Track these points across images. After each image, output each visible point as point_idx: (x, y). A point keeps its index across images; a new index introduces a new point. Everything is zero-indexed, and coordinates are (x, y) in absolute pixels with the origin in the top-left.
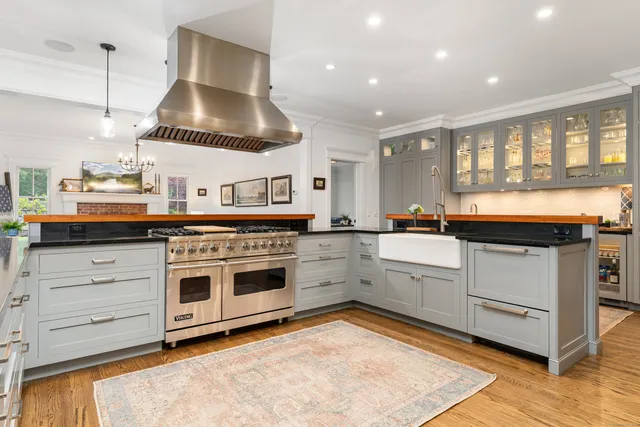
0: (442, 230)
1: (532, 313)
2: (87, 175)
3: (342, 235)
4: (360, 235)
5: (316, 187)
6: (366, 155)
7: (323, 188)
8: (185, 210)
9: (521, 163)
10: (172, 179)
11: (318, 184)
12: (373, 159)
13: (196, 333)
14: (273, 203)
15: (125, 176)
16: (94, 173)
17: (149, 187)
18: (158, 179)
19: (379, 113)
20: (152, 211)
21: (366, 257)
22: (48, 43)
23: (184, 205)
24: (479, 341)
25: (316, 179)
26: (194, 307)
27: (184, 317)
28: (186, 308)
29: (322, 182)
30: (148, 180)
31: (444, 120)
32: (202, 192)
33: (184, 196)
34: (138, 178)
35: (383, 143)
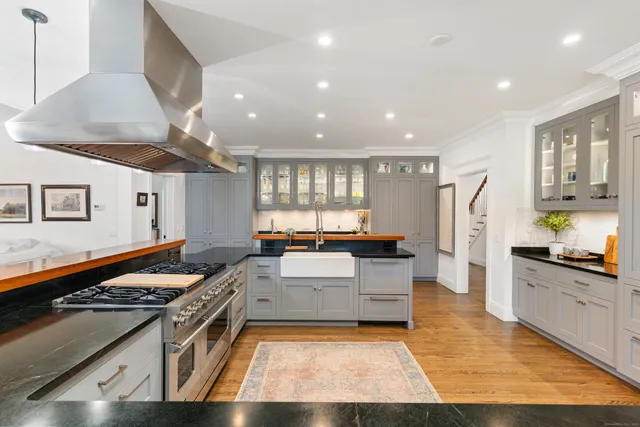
0: (317, 248)
1: (399, 297)
5: (139, 204)
7: (145, 204)
9: (308, 191)
11: (142, 200)
14: (46, 219)
24: (362, 323)
25: (140, 194)
29: (145, 197)
31: (256, 150)
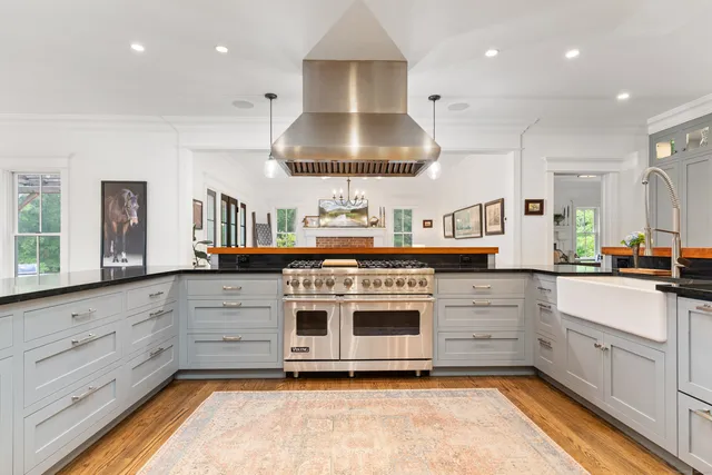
0: (674, 274)
2: (322, 212)
3: (519, 275)
4: (540, 277)
5: (528, 212)
6: (619, 161)
7: (540, 213)
8: (411, 244)
10: (397, 212)
11: (533, 208)
12: (636, 164)
13: (315, 367)
14: (488, 234)
15: (353, 211)
16: (328, 210)
17: (374, 220)
18: (383, 212)
19: (624, 96)
20: (378, 244)
21: (546, 309)
22: (235, 103)
23: (409, 239)
25: (528, 202)
26: (312, 341)
27: (300, 350)
28: (303, 341)
29: (538, 205)
30: (374, 213)
32: (428, 224)
33: (410, 229)
34: (364, 211)
35: (655, 139)
